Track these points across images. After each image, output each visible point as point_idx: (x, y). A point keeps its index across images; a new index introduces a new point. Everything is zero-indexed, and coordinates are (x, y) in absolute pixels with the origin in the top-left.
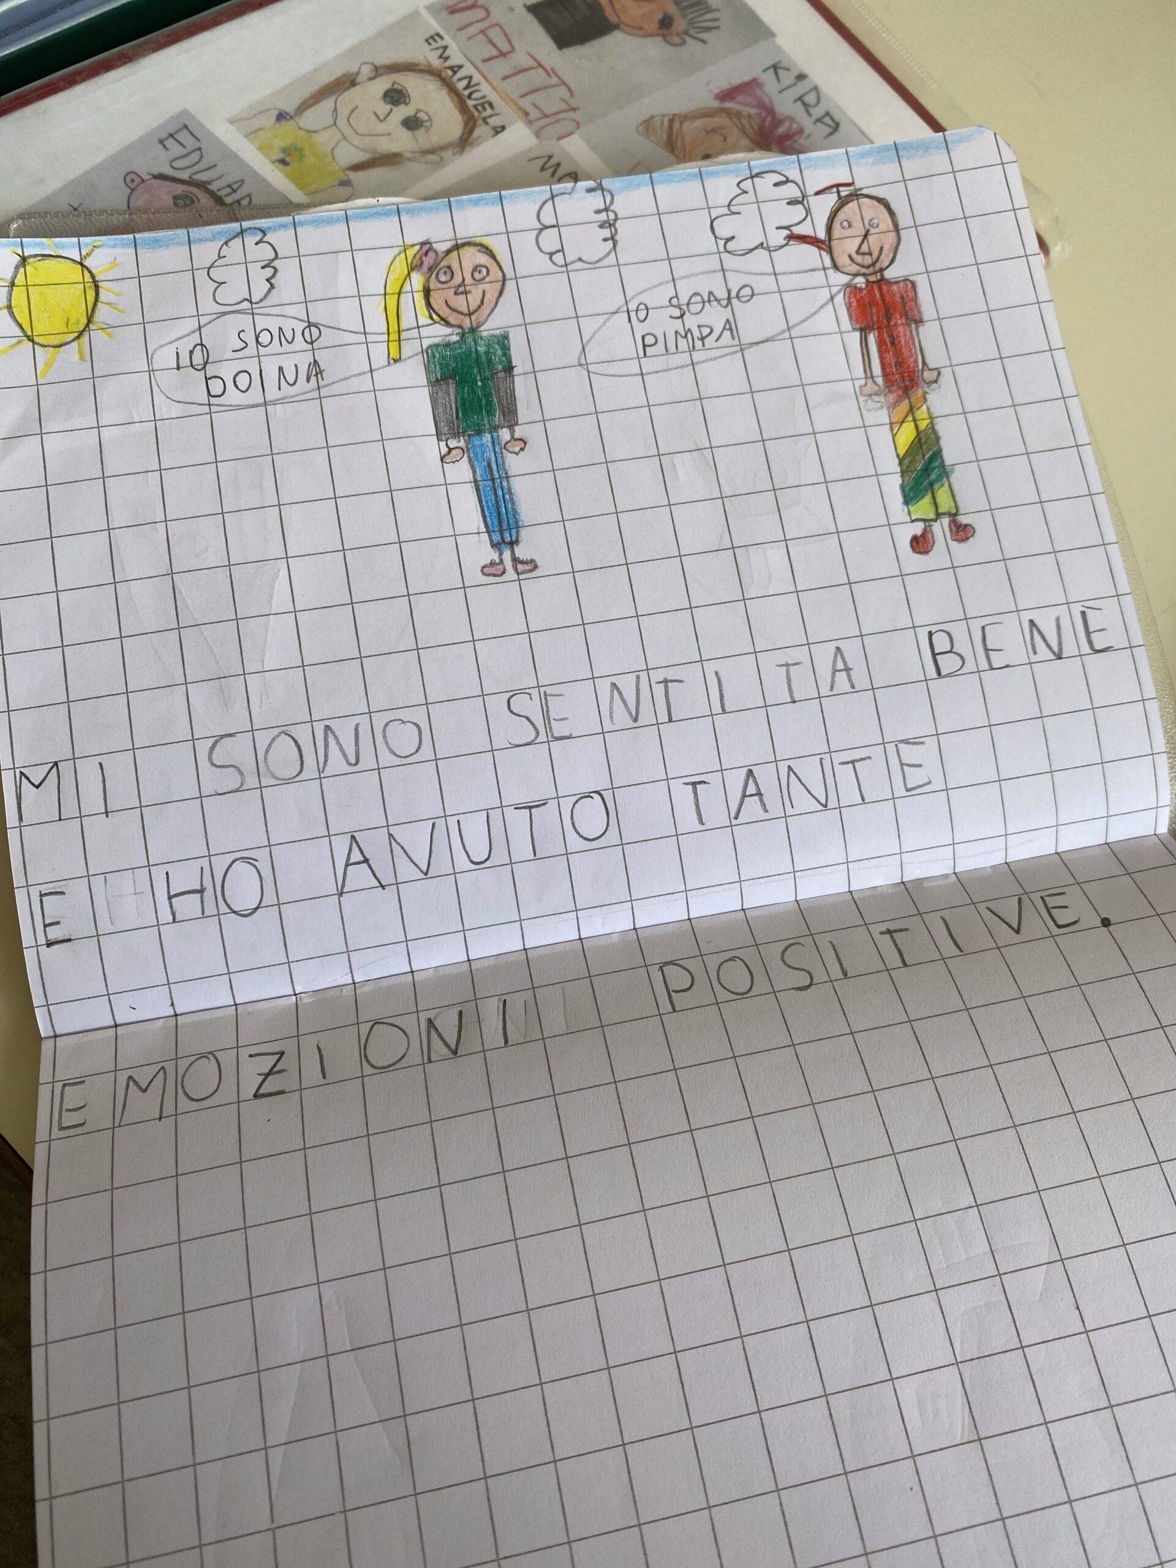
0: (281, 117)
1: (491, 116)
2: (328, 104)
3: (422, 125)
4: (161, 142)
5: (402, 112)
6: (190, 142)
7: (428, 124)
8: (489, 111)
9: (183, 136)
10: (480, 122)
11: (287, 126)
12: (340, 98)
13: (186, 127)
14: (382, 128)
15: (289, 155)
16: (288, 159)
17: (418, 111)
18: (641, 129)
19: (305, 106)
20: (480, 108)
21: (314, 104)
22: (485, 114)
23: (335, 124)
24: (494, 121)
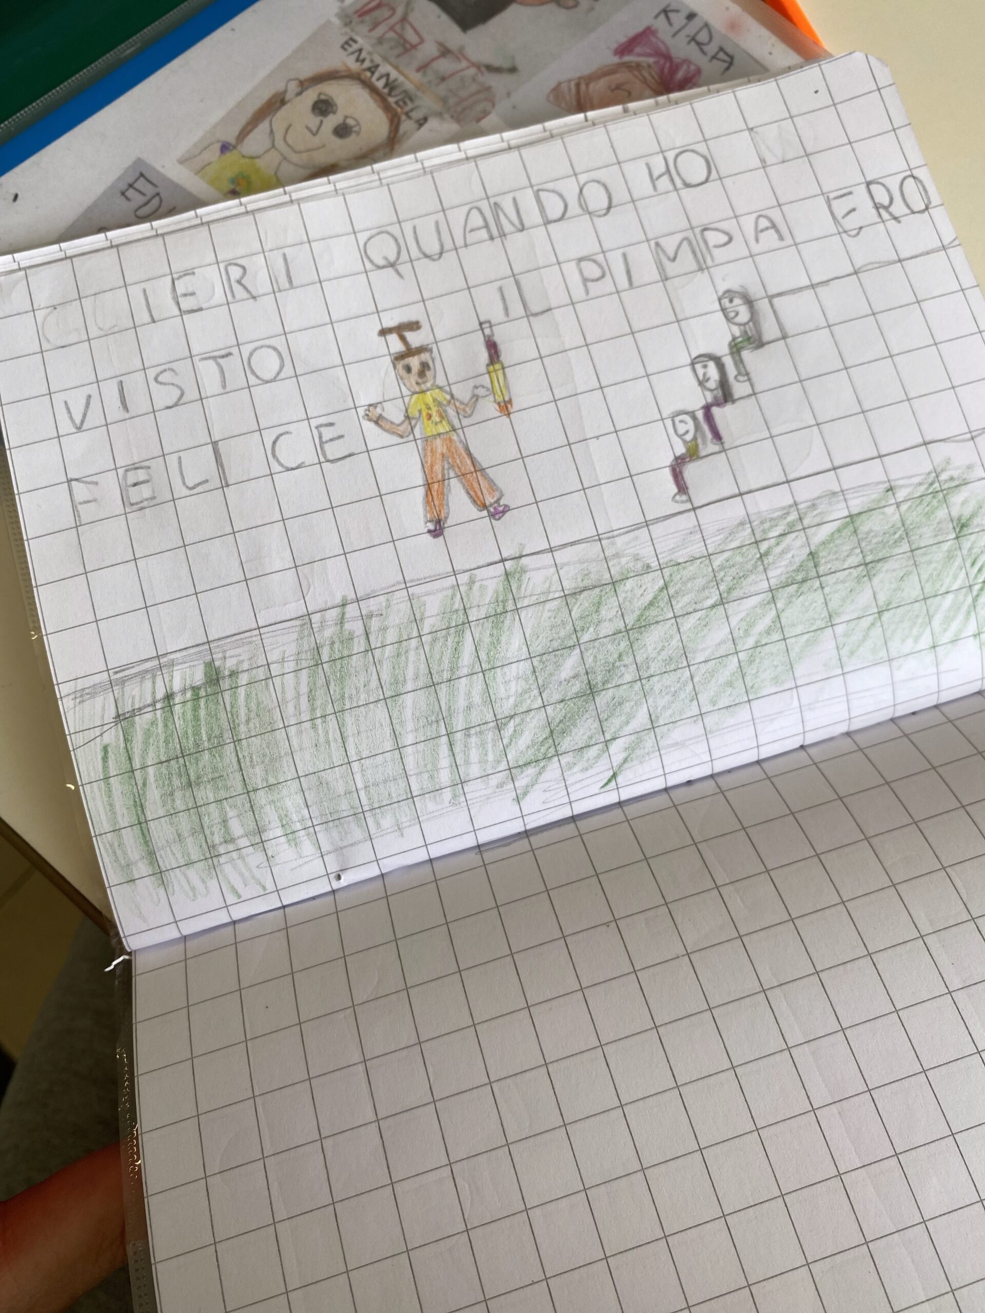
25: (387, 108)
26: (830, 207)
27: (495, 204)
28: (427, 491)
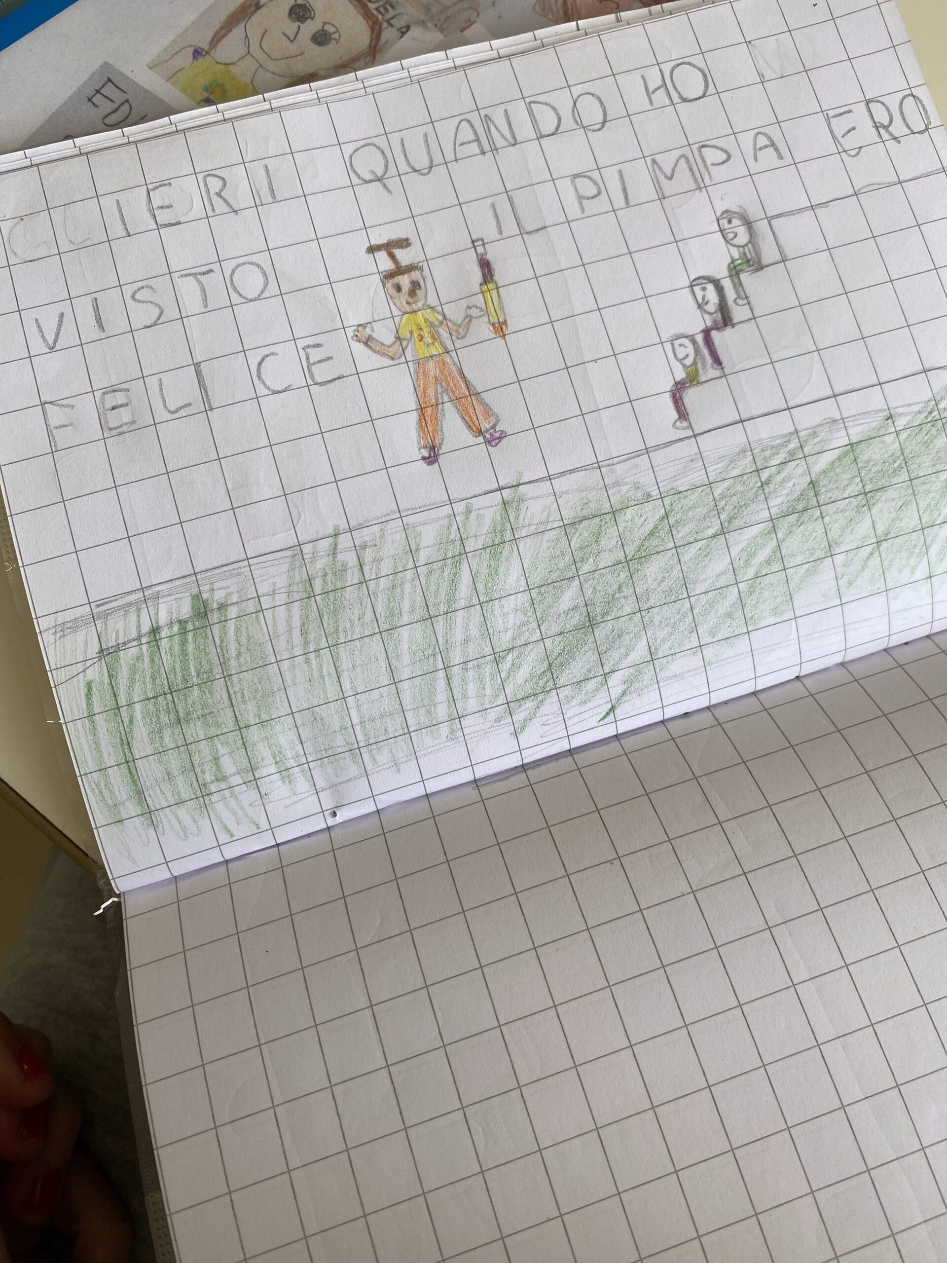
0: (197, 53)
1: (393, 17)
2: (238, 32)
3: (330, 39)
4: (90, 100)
5: (310, 28)
6: (118, 97)
7: (336, 36)
8: (392, 13)
9: (108, 90)
10: (385, 25)
11: (204, 63)
12: (249, 23)
13: (109, 80)
14: (294, 48)
15: (212, 93)
16: (212, 97)
17: (325, 23)
18: (538, 9)
19: (217, 39)
20: (382, 10)
21: (225, 35)
22: (388, 16)
23: (249, 52)
24: (399, 23)
25: (367, 15)
26: (829, 125)
27: (486, 116)
28: (420, 416)
